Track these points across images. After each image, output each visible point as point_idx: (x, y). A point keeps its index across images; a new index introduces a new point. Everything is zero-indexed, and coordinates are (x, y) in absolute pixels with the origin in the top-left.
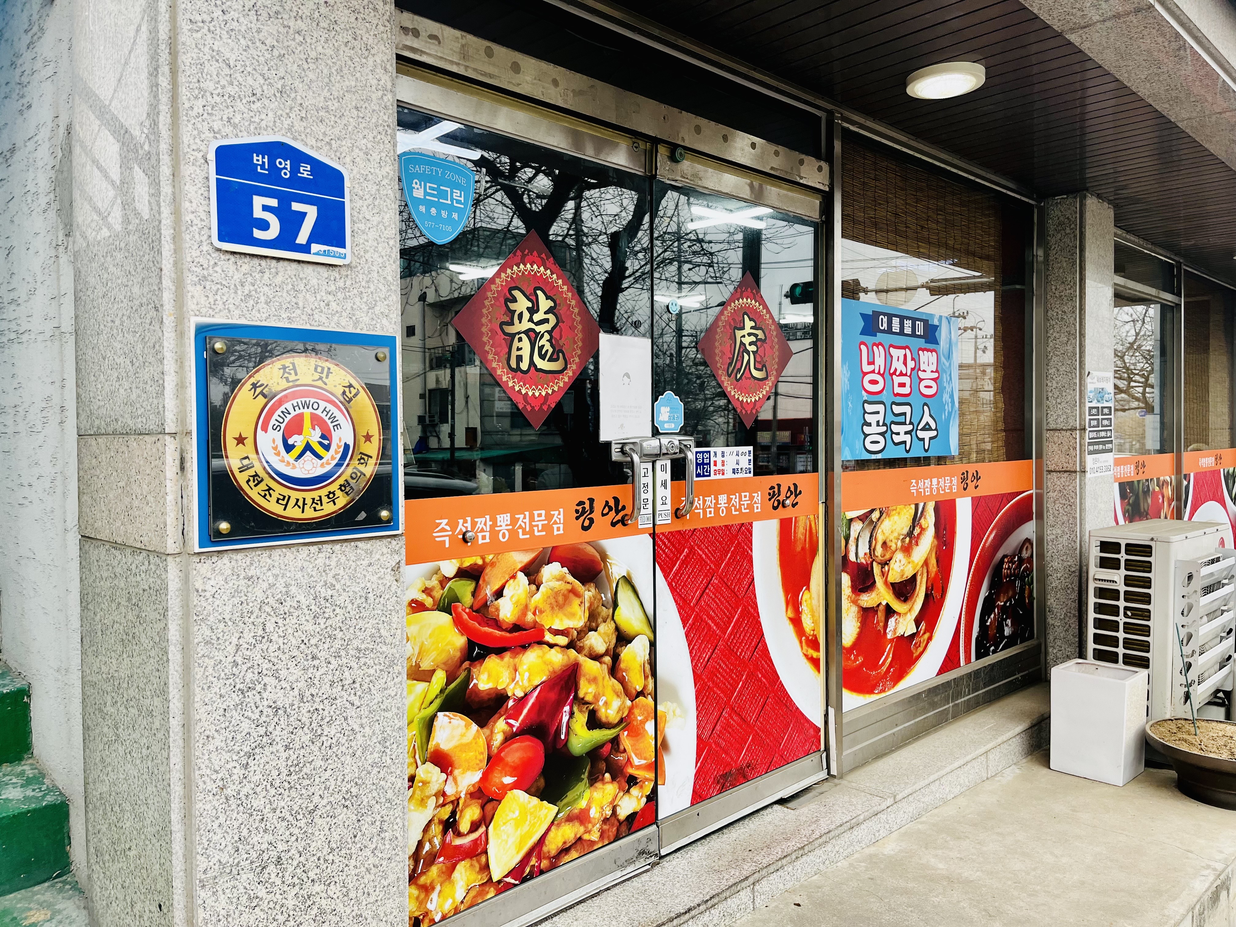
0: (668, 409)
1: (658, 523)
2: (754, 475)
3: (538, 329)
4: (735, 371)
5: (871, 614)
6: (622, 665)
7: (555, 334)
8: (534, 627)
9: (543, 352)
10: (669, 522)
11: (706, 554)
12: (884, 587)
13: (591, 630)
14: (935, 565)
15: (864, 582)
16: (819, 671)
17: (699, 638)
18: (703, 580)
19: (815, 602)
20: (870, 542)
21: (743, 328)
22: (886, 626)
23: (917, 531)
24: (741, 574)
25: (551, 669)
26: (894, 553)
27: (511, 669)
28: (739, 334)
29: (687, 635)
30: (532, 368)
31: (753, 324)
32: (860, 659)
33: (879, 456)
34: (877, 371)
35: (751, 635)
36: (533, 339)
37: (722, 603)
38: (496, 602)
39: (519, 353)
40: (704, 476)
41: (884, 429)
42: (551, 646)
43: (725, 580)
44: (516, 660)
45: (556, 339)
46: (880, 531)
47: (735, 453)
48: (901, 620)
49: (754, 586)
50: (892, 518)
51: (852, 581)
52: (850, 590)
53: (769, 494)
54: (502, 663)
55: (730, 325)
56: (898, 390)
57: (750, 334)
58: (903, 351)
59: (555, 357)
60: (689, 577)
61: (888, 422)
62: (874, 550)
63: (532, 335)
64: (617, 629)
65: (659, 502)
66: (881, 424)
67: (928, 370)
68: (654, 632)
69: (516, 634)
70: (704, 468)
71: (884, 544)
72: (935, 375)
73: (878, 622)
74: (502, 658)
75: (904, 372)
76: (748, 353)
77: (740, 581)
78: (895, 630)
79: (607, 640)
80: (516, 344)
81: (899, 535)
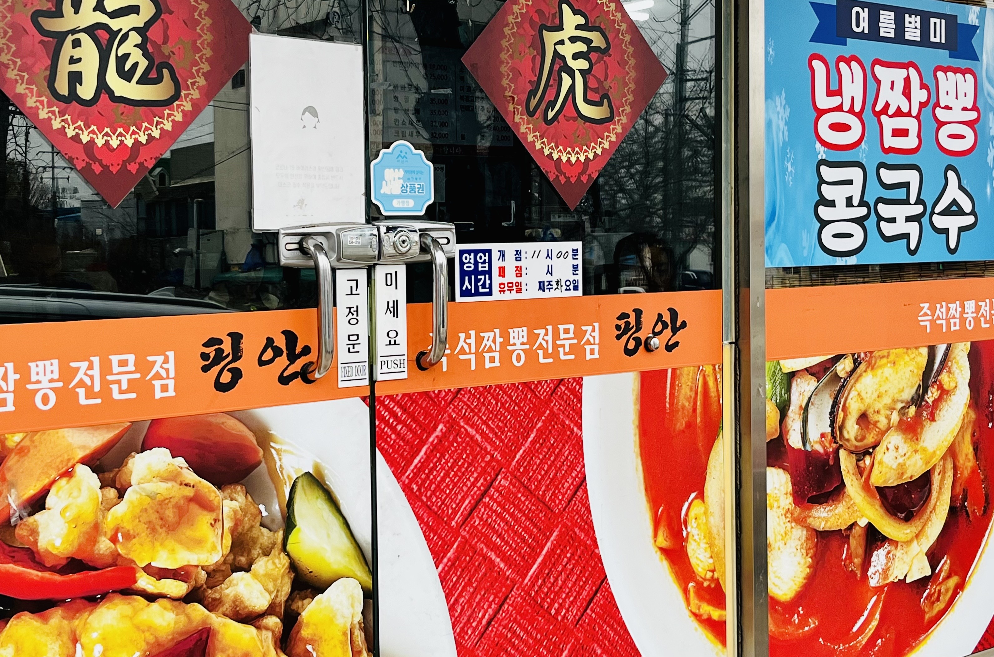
0: (401, 173)
1: (380, 377)
2: (585, 293)
3: (115, 24)
4: (543, 106)
5: (835, 543)
6: (305, 633)
7: (154, 33)
8: (114, 564)
9: (127, 67)
10: (405, 376)
11: (483, 434)
12: (863, 494)
13: (237, 568)
14: (971, 456)
15: (820, 484)
16: (724, 642)
17: (469, 583)
18: (477, 480)
19: (715, 521)
20: (833, 414)
21: (560, 28)
22: (866, 563)
23: (932, 395)
24: (559, 469)
25: (151, 639)
26: (883, 433)
27: (65, 638)
28: (550, 38)
29: (443, 579)
30: (104, 97)
31: (581, 20)
32: (813, 623)
33: (852, 261)
34: (846, 107)
35: (579, 579)
36: (104, 43)
37: (517, 521)
38: (31, 519)
39: (75, 68)
40: (477, 294)
41: (863, 211)
42: (151, 598)
43: (525, 480)
44: (76, 622)
45: (154, 43)
46: (853, 394)
47: (544, 254)
48: (899, 553)
49: (585, 491)
50: (879, 372)
51: (794, 484)
52: (790, 499)
53: (618, 327)
54: (46, 628)
55: (531, 21)
56: (890, 141)
57: (573, 40)
58: (903, 73)
59: (153, 75)
60: (447, 475)
61: (870, 199)
62: (841, 428)
63: (103, 35)
64: (294, 567)
65: (381, 340)
66: (856, 202)
67: (957, 105)
68: (374, 572)
69: (75, 576)
70: (477, 281)
71: (863, 418)
72: (973, 115)
73: (850, 557)
74: (45, 620)
75: (905, 109)
76: (571, 73)
77: (556, 483)
78: (885, 572)
79: (271, 586)
80: (67, 50)
81: (895, 401)
